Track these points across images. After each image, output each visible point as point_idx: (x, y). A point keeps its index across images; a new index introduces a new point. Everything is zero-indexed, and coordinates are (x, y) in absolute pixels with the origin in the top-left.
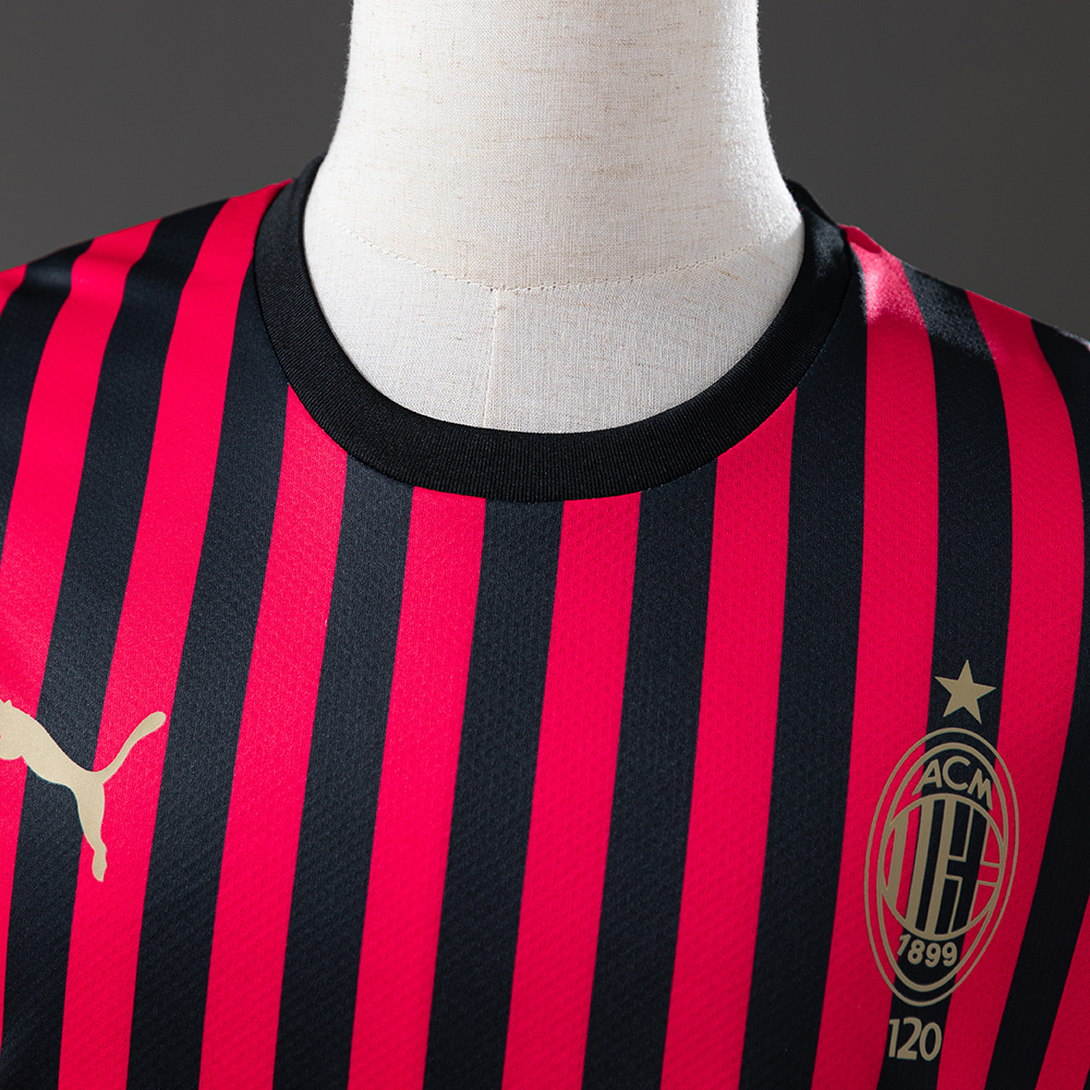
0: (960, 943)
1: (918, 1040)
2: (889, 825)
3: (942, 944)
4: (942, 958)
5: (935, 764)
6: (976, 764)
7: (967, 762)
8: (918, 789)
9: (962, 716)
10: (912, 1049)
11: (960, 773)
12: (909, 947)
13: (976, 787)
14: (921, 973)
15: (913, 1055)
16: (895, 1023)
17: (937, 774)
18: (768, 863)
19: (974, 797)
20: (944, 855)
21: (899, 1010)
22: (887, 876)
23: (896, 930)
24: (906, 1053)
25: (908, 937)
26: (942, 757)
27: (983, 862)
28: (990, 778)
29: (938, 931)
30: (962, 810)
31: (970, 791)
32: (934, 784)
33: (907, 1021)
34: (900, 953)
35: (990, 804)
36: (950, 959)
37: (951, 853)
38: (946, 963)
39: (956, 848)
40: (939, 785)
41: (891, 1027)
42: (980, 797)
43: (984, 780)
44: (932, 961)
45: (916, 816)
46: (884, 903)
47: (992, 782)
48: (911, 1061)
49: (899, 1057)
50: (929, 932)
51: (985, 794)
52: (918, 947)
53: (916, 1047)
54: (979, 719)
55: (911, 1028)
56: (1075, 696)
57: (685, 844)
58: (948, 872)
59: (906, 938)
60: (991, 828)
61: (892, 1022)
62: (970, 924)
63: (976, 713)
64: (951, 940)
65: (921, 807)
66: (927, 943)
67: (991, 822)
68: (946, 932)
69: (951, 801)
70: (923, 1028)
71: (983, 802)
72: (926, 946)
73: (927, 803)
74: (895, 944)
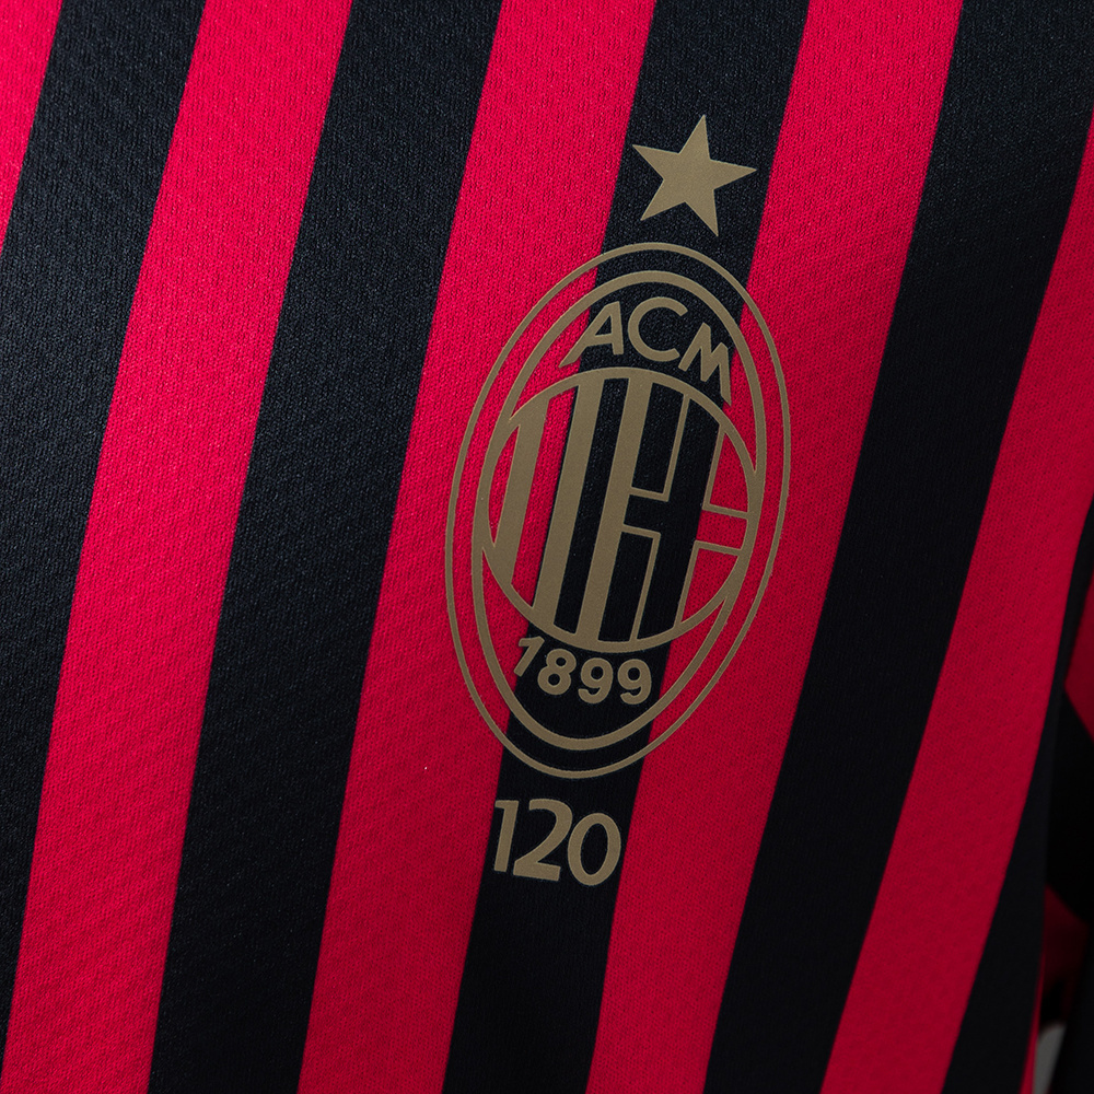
0: (659, 662)
1: (565, 843)
2: (506, 421)
3: (616, 660)
4: (617, 689)
5: (613, 310)
6: (700, 313)
7: (680, 309)
8: (574, 354)
9: (681, 222)
10: (548, 860)
11: (662, 330)
12: (539, 662)
13: (698, 357)
14: (567, 713)
15: (552, 873)
16: (510, 808)
17: (615, 329)
18: (252, 483)
19: (692, 376)
20: (621, 486)
21: (517, 782)
22: (494, 517)
23: (510, 628)
24: (533, 866)
25: (537, 642)
26: (629, 298)
27: (707, 505)
28: (728, 341)
29: (605, 635)
30: (664, 402)
31: (684, 365)
32: (609, 347)
33: (535, 804)
34: (520, 669)
35: (725, 392)
36: (635, 692)
37: (636, 484)
38: (627, 698)
39: (648, 472)
40: (618, 349)
41: (499, 813)
42: (705, 377)
43: (714, 346)
44: (593, 691)
45: (563, 409)
46: (487, 571)
47: (733, 352)
48: (546, 884)
49: (517, 872)
50: (587, 633)
51: (717, 373)
52: (561, 662)
53: (558, 856)
54: (713, 226)
55: (548, 820)
56: (925, 193)
57: (98, 444)
58: (628, 521)
59: (534, 644)
60: (727, 441)
61: (499, 804)
62: (681, 626)
63: (709, 217)
64: (637, 655)
65: (576, 389)
66: (582, 655)
67: (726, 427)
68: (626, 638)
69: (640, 384)
70: (575, 822)
71: (711, 389)
72: (580, 663)
73: (590, 384)
74: (509, 655)
